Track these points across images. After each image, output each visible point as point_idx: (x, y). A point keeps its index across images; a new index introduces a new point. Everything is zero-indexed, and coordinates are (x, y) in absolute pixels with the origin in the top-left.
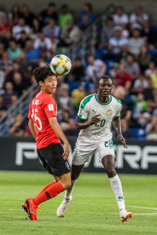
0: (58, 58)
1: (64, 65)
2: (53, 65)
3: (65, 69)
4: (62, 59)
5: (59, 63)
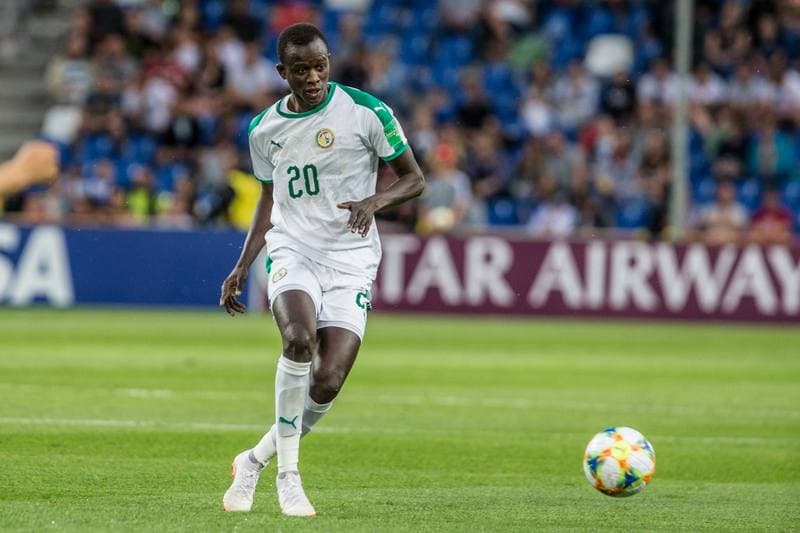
0: (610, 436)
1: (624, 461)
2: (589, 457)
3: (627, 475)
4: (619, 438)
5: (607, 452)
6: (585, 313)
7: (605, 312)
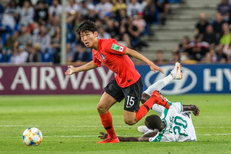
6: (31, 92)
7: (38, 92)
